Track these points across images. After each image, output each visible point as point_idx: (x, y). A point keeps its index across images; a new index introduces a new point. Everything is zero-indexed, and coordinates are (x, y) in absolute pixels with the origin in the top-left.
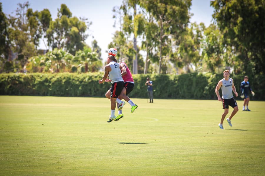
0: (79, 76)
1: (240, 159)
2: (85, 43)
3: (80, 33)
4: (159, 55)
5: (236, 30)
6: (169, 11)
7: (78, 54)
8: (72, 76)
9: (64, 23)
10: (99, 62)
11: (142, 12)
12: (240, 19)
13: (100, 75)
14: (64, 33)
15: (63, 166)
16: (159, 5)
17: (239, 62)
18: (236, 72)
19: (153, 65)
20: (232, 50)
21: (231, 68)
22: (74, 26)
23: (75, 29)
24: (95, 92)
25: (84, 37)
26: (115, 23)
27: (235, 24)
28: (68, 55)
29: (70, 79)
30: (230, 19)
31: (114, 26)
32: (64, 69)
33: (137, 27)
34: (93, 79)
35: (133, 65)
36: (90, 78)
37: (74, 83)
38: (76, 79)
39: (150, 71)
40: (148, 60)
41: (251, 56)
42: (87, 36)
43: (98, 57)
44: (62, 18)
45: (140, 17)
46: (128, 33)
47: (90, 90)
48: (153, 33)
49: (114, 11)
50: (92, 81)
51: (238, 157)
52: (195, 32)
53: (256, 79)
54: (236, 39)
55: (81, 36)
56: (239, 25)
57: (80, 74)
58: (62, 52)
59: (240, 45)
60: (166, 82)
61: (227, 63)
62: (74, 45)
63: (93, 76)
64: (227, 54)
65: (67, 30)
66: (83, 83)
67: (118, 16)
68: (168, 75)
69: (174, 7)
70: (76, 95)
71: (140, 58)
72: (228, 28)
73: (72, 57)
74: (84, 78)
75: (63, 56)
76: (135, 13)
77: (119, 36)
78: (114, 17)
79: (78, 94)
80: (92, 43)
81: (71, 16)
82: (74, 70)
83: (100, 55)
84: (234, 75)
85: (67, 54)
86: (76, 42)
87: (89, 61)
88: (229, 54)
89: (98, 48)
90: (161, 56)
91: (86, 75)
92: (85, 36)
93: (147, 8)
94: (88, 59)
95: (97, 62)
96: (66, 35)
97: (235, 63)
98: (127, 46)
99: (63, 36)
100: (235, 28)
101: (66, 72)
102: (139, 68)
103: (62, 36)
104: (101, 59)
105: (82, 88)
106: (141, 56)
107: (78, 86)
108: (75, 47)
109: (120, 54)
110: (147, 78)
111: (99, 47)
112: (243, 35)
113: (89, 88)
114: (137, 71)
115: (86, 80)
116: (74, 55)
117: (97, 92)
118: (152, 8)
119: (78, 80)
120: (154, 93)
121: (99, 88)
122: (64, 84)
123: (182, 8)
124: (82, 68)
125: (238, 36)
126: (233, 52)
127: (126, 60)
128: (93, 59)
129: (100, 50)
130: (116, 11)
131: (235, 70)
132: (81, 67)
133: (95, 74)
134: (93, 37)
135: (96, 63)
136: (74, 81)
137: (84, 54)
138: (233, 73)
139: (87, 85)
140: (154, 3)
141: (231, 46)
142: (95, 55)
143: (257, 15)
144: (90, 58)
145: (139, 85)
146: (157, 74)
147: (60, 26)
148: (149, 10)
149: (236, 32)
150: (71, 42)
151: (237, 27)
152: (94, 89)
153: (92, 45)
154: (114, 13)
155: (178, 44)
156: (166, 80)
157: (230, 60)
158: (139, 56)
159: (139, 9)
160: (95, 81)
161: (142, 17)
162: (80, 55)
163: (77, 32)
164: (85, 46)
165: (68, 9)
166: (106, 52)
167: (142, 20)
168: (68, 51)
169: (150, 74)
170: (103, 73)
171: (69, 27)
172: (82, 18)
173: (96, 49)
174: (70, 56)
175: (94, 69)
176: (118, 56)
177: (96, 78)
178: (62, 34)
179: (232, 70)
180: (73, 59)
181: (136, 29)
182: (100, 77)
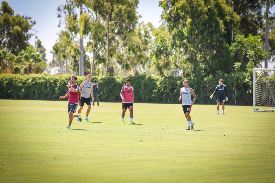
0: (22, 77)
2: (28, 43)
3: (24, 32)
4: (106, 56)
5: (185, 31)
6: (116, 10)
7: (21, 55)
8: (14, 78)
9: (6, 21)
10: (43, 63)
11: (87, 11)
12: (189, 20)
13: (44, 77)
14: (6, 32)
15: (4, 172)
16: (105, 3)
17: (188, 65)
18: (185, 74)
19: (101, 66)
20: (181, 52)
21: (180, 71)
22: (17, 24)
23: (17, 28)
24: (39, 94)
25: (27, 36)
26: (60, 23)
27: (184, 25)
28: (10, 55)
29: (12, 80)
30: (179, 20)
31: (59, 26)
32: (6, 70)
33: (83, 27)
34: (36, 81)
35: (79, 67)
36: (34, 79)
37: (16, 84)
38: (19, 80)
39: (97, 73)
40: (95, 61)
41: (201, 58)
42: (30, 35)
43: (41, 57)
44: (3, 16)
45: (86, 17)
46: (73, 33)
48: (100, 33)
49: (59, 10)
50: (36, 83)
52: (142, 32)
53: (205, 82)
54: (185, 41)
55: (24, 34)
56: (188, 26)
57: (24, 75)
58: (3, 52)
59: (189, 46)
60: (113, 84)
61: (176, 65)
62: (17, 45)
63: (37, 78)
65: (10, 29)
66: (26, 85)
67: (63, 15)
68: (115, 77)
69: (120, 6)
70: (18, 98)
71: (87, 59)
72: (177, 29)
73: (14, 58)
74: (28, 80)
75: (5, 56)
76: (81, 13)
77: (65, 37)
78: (59, 16)
79: (21, 97)
80: (36, 44)
81: (13, 14)
82: (17, 71)
83: (44, 56)
84: (183, 77)
85: (9, 54)
86: (18, 43)
88: (177, 57)
89: (42, 48)
90: (108, 58)
91: (30, 76)
92: (29, 36)
93: (93, 7)
94: (32, 60)
95: (41, 63)
96: (7, 34)
97: (184, 64)
98: (72, 47)
99: (5, 35)
100: (184, 29)
101: (8, 73)
102: (84, 69)
103: (4, 35)
104: (46, 60)
105: (25, 90)
106: (88, 57)
107: (21, 88)
108: (18, 47)
109: (66, 54)
111: (43, 47)
112: (192, 36)
113: (33, 90)
114: (83, 73)
115: (29, 82)
116: (17, 56)
117: (41, 94)
118: (98, 8)
119: (21, 82)
120: (101, 95)
121: (43, 90)
122: (6, 86)
123: (129, 7)
124: (25, 70)
125: (187, 38)
126: (182, 54)
127: (71, 61)
128: (37, 60)
129: (45, 50)
130: (62, 10)
131: (184, 73)
132: (24, 67)
133: (39, 75)
134: (37, 38)
135: (40, 64)
136: (16, 83)
137: (27, 54)
138: (181, 75)
139: (30, 87)
140: (100, 2)
141: (180, 48)
142: (38, 56)
143: (206, 16)
144: (34, 59)
146: (104, 77)
147: (2, 24)
148: (95, 9)
149: (185, 33)
150: (14, 42)
151: (186, 29)
152: (38, 91)
153: (36, 46)
154: (59, 12)
155: (125, 45)
156: (114, 82)
157: (179, 62)
158: (85, 57)
159: (84, 8)
160: (39, 83)
161: (88, 17)
162: (23, 56)
163: (20, 31)
164: (29, 46)
165: (10, 6)
166: (51, 52)
167: (88, 20)
168: (10, 51)
169: (97, 76)
170: (47, 75)
171: (11, 26)
172: (25, 17)
173: (40, 49)
174: (12, 56)
175: (38, 71)
176: (65, 57)
177: (40, 80)
178: (4, 33)
179: (181, 73)
180: (15, 60)
181: (82, 29)
182: (44, 79)
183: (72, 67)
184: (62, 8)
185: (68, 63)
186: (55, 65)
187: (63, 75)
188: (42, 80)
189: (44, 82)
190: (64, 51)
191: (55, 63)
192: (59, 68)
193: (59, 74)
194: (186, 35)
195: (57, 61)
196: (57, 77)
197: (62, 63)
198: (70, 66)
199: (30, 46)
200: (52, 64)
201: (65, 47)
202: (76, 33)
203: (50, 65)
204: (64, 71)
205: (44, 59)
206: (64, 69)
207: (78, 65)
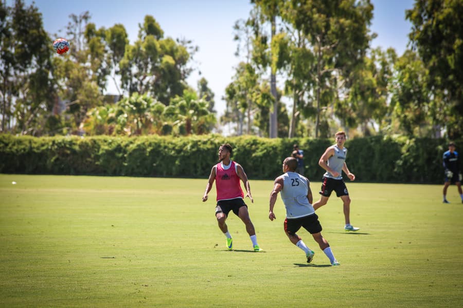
0: (175, 140)
1: (459, 287)
2: (186, 83)
3: (178, 66)
4: (315, 105)
5: (451, 60)
6: (334, 27)
7: (174, 103)
8: (162, 141)
9: (151, 48)
10: (210, 116)
11: (285, 29)
12: (458, 42)
13: (212, 140)
14: (150, 66)
15: (147, 298)
16: (316, 16)
17: (456, 118)
18: (452, 134)
19: (305, 123)
20: (444, 96)
21: (442, 129)
22: (167, 53)
23: (168, 59)
24: (203, 169)
25: (184, 72)
26: (238, 49)
27: (450, 51)
28: (156, 104)
29: (160, 146)
30: (440, 41)
31: (237, 54)
32: (150, 128)
33: (278, 56)
34: (199, 147)
35: (270, 122)
36: (195, 144)
37: (166, 153)
38: (170, 146)
39: (300, 133)
40: (297, 114)
42: (191, 70)
43: (208, 108)
44: (146, 39)
45: (282, 39)
46: (261, 66)
47: (195, 165)
48: (306, 65)
49: (237, 27)
50: (199, 150)
51: (456, 285)
52: (378, 66)
54: (451, 77)
55: (179, 70)
56: (457, 52)
57: (178, 137)
58: (145, 100)
59: (459, 87)
61: (435, 119)
62: (167, 87)
63: (200, 141)
64: (435, 104)
65: (156, 62)
66: (182, 153)
67: (243, 36)
68: (330, 139)
69: (342, 20)
70: (170, 175)
71: (282, 110)
72: (437, 57)
73: (162, 109)
74: (185, 145)
75: (148, 106)
76: (274, 32)
77: (247, 74)
78: (237, 38)
79: (174, 173)
80: (198, 84)
81: (163, 37)
82: (167, 130)
83: (212, 104)
84: (448, 140)
85: (155, 102)
86: (170, 83)
87: (193, 115)
88: (438, 104)
89: (208, 92)
90: (318, 107)
91: (188, 139)
92: (187, 72)
93: (294, 22)
94: (191, 112)
95: (207, 116)
96: (152, 70)
97: (448, 118)
98: (258, 90)
99: (149, 71)
100: (449, 57)
101: (153, 134)
102: (279, 127)
103: (146, 71)
104: (215, 112)
105: (180, 162)
106: (284, 105)
107: (173, 159)
108: (169, 90)
109: (248, 102)
110: (295, 145)
111: (210, 91)
113: (193, 162)
114: (276, 133)
115: (187, 149)
116: (167, 104)
118: (303, 22)
119: (174, 149)
122: (150, 155)
123: (356, 21)
124: (181, 128)
125: (454, 72)
126: (446, 99)
127: (257, 112)
128: (200, 112)
129: (213, 95)
130: (241, 28)
131: (449, 132)
132: (179, 125)
133: (204, 138)
134: (200, 73)
135: (206, 119)
136: (166, 150)
137: (184, 102)
138: (445, 135)
139: (188, 157)
140: (306, 13)
141: (443, 89)
142: (202, 105)
144: (195, 111)
145: (280, 157)
146: (311, 138)
147: (144, 53)
148: (298, 26)
150: (162, 82)
151: (452, 56)
152: (202, 164)
153: (198, 87)
154: (236, 32)
155: (348, 85)
157: (440, 114)
158: (280, 106)
159: (280, 25)
160: (204, 150)
161: (286, 38)
162: (177, 105)
163: (172, 64)
164: (187, 88)
165: (157, 24)
166: (223, 99)
167: (286, 44)
168: (157, 97)
169: (301, 139)
170: (217, 137)
171: (158, 56)
172: (180, 40)
173: (206, 94)
174: (159, 106)
175: (202, 129)
176: (245, 106)
177: (205, 145)
178: (147, 67)
179: (444, 131)
180: (164, 112)
181: (275, 58)
182: (212, 143)
183: (259, 124)
184: (242, 25)
185: (252, 117)
186: (230, 119)
187: (242, 137)
188: (209, 146)
189: (212, 149)
190: (243, 97)
191: (230, 117)
192: (236, 125)
193: (237, 136)
194: (452, 66)
195: (232, 113)
196: (233, 141)
197: (241, 117)
198: (255, 121)
199: (189, 89)
200: (224, 118)
201: (246, 89)
202: (265, 66)
203: (222, 120)
204: (245, 131)
205: (211, 110)
206: (245, 127)
207: (268, 120)
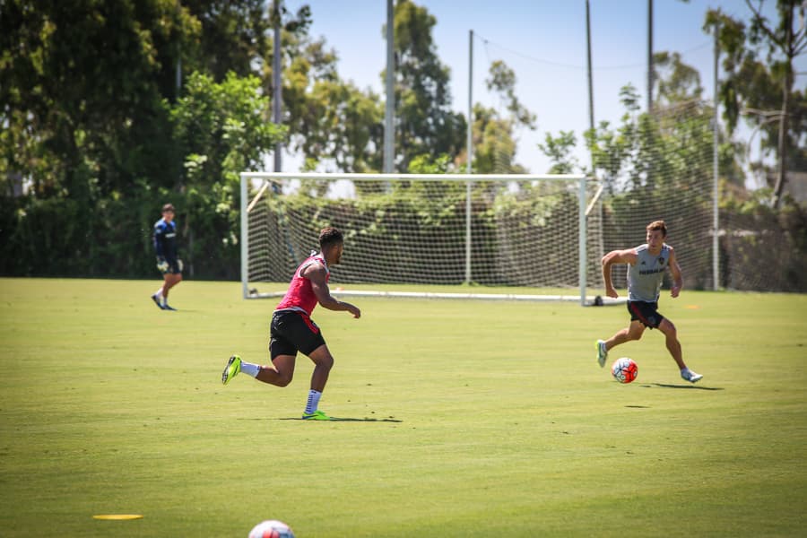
1: (52, 455)
5: (37, 59)
12: (48, 28)
17: (48, 161)
18: (41, 189)
20: (26, 123)
21: (25, 179)
27: (34, 43)
30: (18, 26)
41: (87, 140)
51: (47, 452)
53: (101, 214)
54: (38, 89)
56: (46, 45)
59: (52, 106)
61: (11, 161)
64: (11, 136)
72: (12, 54)
84: (34, 200)
88: (17, 137)
97: (35, 161)
100: (33, 55)
112: (58, 75)
125: (43, 81)
126: (30, 128)
131: (36, 185)
138: (30, 191)
141: (24, 110)
143: (100, 18)
149: (39, 67)
151: (39, 52)
157: (21, 154)
179: (27, 184)
194: (40, 71)
